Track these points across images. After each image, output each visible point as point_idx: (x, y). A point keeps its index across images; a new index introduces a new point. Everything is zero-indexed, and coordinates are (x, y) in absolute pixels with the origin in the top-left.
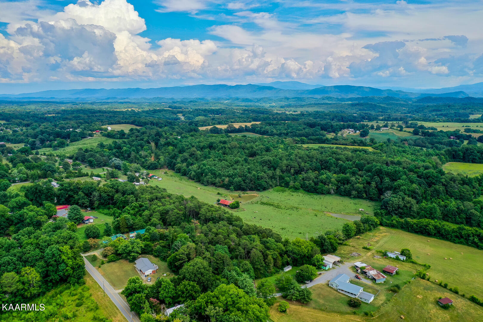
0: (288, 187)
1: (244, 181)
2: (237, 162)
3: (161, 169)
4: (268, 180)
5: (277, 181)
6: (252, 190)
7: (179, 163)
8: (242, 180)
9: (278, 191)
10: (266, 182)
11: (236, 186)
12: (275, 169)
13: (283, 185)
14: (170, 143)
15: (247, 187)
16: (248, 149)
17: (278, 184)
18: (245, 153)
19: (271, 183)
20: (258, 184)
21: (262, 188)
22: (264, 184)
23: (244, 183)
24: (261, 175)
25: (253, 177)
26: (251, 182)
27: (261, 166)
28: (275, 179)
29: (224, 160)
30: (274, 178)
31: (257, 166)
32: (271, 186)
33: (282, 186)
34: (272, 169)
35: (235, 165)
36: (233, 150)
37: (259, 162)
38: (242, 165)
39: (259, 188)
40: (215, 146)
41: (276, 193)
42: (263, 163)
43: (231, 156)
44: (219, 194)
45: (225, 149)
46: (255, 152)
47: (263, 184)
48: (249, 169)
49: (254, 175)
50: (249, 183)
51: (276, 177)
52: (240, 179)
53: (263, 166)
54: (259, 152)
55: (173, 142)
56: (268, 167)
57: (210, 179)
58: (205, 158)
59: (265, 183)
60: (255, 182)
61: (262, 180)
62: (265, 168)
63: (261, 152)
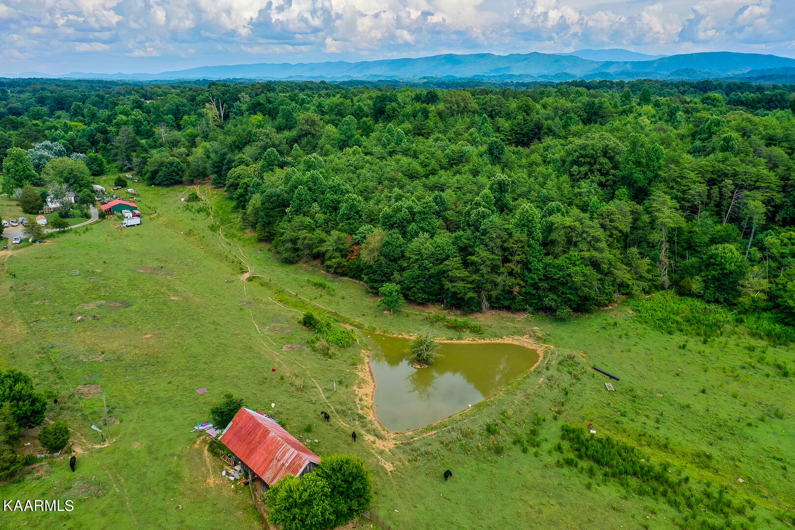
0: (730, 304)
1: (465, 251)
2: (455, 162)
3: (191, 182)
4: (607, 255)
5: (655, 259)
6: (508, 309)
7: (242, 162)
8: (453, 249)
9: (664, 325)
10: (595, 264)
11: (416, 279)
12: (640, 194)
13: (696, 285)
14: (259, 104)
15: (478, 289)
16: (508, 116)
17: (665, 279)
18: (498, 130)
19: (623, 274)
20: (546, 278)
21: (567, 302)
22: (580, 273)
23: (466, 264)
24: (568, 221)
25: (517, 235)
26: (506, 260)
27: (565, 177)
28: (648, 247)
29: (405, 153)
30: (638, 243)
31: (546, 177)
32: (623, 288)
33: (691, 295)
34: (623, 191)
35: (442, 172)
36: (451, 120)
37: (554, 161)
38: (475, 173)
39: (549, 300)
40: (394, 110)
41: (655, 339)
42: (575, 162)
43: (437, 140)
44: (309, 322)
45: (427, 117)
46: (539, 127)
47: (578, 279)
48: (501, 187)
49: (526, 224)
50: (494, 269)
51: (655, 237)
52: (444, 238)
53: (575, 180)
54: (556, 124)
55: (270, 102)
56: (601, 185)
57: (303, 233)
58: (342, 145)
59: (589, 270)
60: (526, 265)
61: (573, 253)
62: (584, 185)
63: (566, 126)
